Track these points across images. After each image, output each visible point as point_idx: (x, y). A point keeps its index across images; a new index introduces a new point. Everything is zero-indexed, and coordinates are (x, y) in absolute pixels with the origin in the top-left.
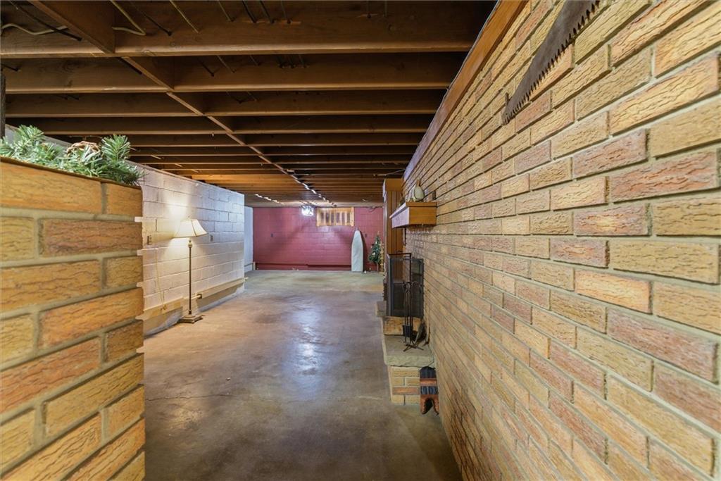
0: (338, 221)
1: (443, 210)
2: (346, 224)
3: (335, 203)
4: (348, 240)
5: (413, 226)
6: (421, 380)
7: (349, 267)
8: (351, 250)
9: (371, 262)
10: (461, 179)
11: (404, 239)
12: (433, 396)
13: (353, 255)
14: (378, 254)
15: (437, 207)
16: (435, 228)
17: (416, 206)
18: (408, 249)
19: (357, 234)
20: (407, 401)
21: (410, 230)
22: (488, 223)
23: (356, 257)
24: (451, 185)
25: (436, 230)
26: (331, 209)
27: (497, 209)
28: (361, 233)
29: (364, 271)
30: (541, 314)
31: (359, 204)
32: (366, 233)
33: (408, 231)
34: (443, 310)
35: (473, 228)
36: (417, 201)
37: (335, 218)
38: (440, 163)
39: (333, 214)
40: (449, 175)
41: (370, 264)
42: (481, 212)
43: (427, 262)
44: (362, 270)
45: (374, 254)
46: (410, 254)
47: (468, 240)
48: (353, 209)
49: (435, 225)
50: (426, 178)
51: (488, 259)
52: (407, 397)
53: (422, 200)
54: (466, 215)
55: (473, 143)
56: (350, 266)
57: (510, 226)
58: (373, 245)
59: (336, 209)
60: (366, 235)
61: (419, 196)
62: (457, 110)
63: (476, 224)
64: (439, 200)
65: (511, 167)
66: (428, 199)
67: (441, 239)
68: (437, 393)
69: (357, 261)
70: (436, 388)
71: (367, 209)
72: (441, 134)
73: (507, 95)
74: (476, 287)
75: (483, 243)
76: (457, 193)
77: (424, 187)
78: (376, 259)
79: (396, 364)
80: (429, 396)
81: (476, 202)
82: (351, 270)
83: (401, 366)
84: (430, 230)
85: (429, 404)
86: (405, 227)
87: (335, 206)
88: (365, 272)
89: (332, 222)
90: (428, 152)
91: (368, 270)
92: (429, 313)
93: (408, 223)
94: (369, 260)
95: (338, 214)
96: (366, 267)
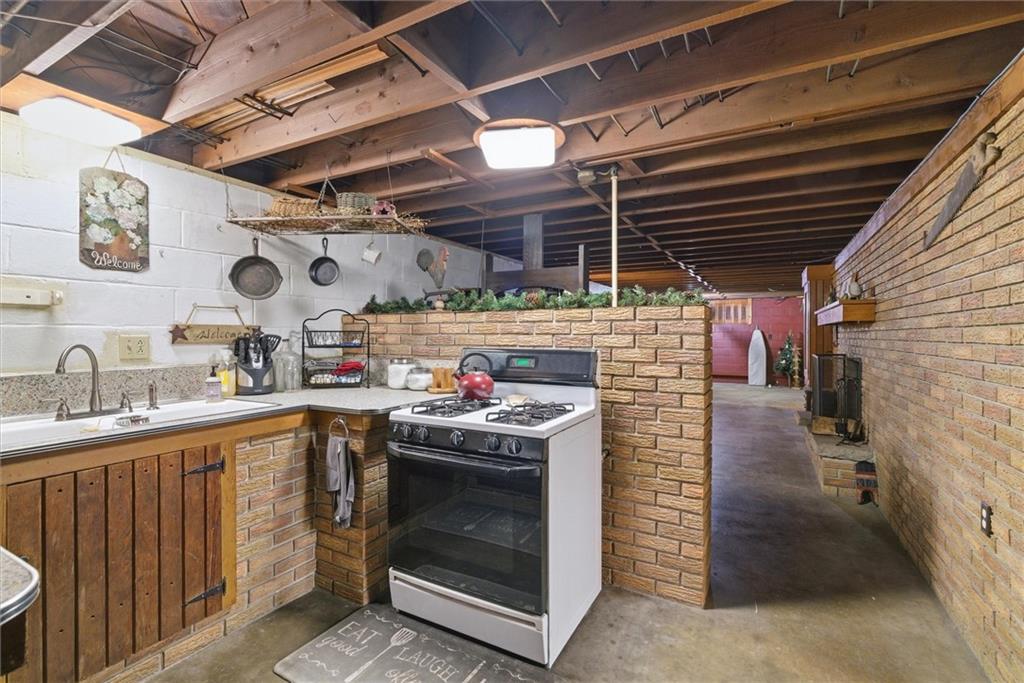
0: (728, 317)
1: (881, 307)
2: (740, 321)
3: (726, 295)
4: (744, 343)
5: (847, 324)
6: (857, 473)
7: (744, 378)
8: (747, 355)
9: (778, 373)
10: (897, 282)
11: (835, 339)
12: (871, 489)
13: (750, 363)
14: (790, 362)
15: (876, 304)
16: (874, 324)
17: (850, 302)
18: (840, 350)
19: (757, 335)
20: (840, 492)
21: (845, 328)
22: (916, 320)
23: (756, 365)
24: (889, 286)
25: (874, 327)
26: (718, 302)
27: (922, 309)
28: (763, 333)
29: (767, 384)
30: (942, 377)
31: (761, 295)
32: (771, 333)
33: (840, 329)
34: (883, 403)
35: (907, 324)
36: (852, 298)
37: (724, 313)
38: (879, 261)
39: (720, 308)
40: (886, 277)
41: (778, 375)
42: (911, 312)
43: (866, 360)
44: (764, 382)
45: (784, 362)
46: (844, 355)
47: (902, 334)
48: (750, 301)
49: (874, 322)
50: (864, 272)
51: (916, 347)
52: (841, 489)
53: (859, 296)
54: (901, 313)
55: (906, 255)
56: (747, 378)
57: (928, 322)
58: (781, 350)
59: (727, 301)
60: (770, 336)
61: (855, 290)
62: (894, 221)
63: (908, 321)
64: (878, 297)
65: (927, 282)
66: (866, 295)
67: (879, 335)
68: (876, 486)
69: (757, 370)
70: (875, 482)
71: (772, 300)
72: (879, 235)
73: (925, 232)
74: (909, 371)
75: (913, 336)
76: (894, 294)
77: (861, 281)
78: (787, 369)
79: (828, 455)
80: (865, 488)
81: (908, 303)
82: (747, 383)
83: (834, 458)
84: (869, 327)
85: (867, 497)
86: (837, 324)
87: (725, 298)
88: (770, 386)
89: (720, 318)
90: (866, 247)
91: (773, 384)
92: (868, 413)
93: (841, 320)
94: (774, 369)
95: (729, 309)
96: (771, 380)
